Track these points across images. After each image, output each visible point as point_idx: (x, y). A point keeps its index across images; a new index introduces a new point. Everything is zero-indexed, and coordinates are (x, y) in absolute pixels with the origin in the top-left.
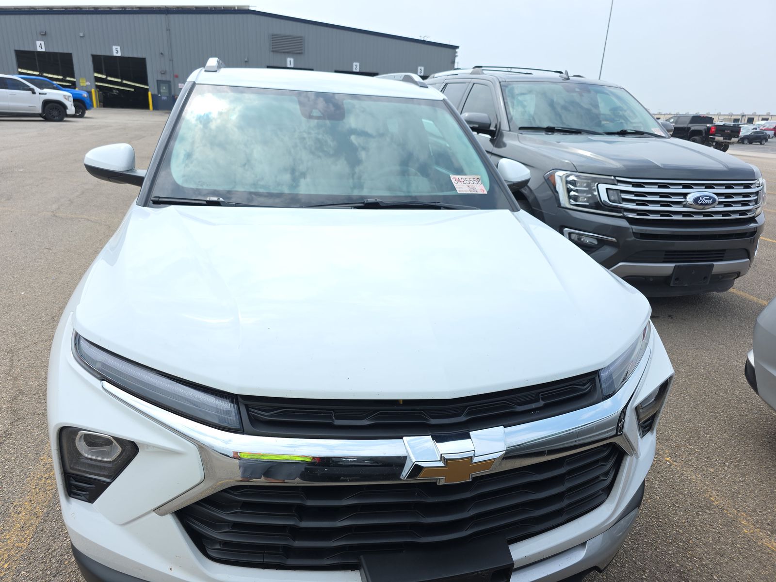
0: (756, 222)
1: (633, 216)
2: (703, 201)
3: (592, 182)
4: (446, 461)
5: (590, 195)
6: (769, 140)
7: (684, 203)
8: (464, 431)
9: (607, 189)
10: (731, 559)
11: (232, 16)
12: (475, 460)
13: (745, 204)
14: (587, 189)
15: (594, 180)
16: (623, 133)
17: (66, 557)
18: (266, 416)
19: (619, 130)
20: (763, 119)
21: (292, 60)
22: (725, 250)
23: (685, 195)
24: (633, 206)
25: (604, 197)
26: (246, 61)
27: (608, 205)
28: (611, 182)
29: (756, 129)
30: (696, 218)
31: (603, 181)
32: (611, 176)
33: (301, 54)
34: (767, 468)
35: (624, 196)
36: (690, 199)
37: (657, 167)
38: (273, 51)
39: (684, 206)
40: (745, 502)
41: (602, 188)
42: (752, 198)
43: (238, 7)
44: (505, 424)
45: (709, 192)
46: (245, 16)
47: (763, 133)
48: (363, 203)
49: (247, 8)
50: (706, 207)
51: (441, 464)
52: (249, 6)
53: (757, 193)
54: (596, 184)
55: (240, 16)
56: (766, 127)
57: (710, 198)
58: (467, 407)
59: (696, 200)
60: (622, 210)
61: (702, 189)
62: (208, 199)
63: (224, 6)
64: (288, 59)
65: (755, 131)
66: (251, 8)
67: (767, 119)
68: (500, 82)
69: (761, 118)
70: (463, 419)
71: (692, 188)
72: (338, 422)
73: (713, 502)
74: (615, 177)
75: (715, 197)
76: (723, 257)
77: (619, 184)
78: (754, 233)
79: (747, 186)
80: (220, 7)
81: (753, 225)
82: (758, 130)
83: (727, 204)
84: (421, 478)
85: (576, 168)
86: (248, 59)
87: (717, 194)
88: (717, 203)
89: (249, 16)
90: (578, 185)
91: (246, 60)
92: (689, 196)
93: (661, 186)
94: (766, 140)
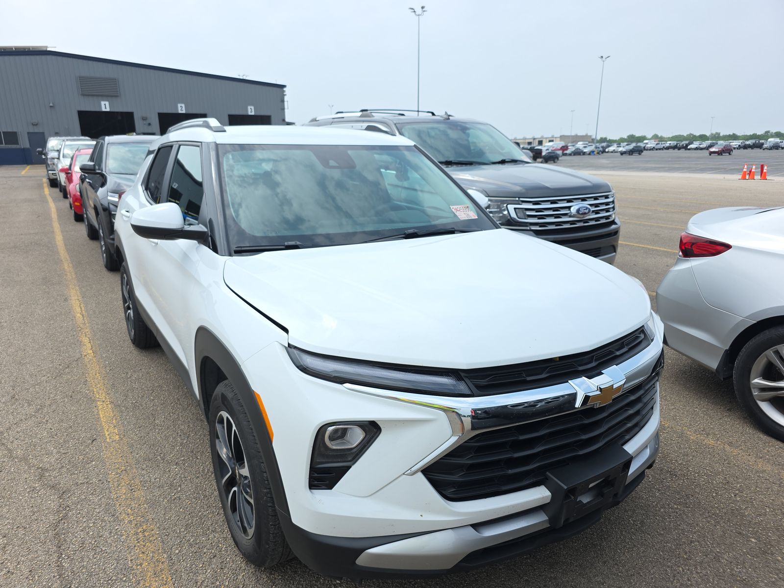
0: (615, 224)
1: (538, 228)
2: (582, 211)
3: (501, 204)
4: (601, 390)
5: (501, 215)
6: (560, 158)
7: (569, 214)
8: (598, 371)
9: (515, 209)
10: (693, 456)
11: (28, 58)
12: (615, 387)
13: (607, 210)
14: (498, 210)
15: (503, 202)
16: (503, 162)
17: (218, 583)
18: (483, 382)
19: (500, 159)
20: (550, 141)
21: (107, 103)
22: (600, 248)
23: (569, 208)
24: (535, 220)
25: (513, 215)
26: (51, 107)
27: (516, 221)
28: (517, 203)
29: (548, 150)
30: (578, 225)
31: (510, 202)
32: (516, 198)
33: (117, 96)
34: (684, 397)
35: (528, 213)
36: (573, 210)
37: (547, 188)
38: (83, 95)
39: (570, 216)
40: (682, 420)
41: (511, 207)
42: (611, 206)
43: (33, 47)
44: (616, 363)
45: (585, 204)
46: (43, 57)
47: (554, 153)
48: (404, 234)
49: (45, 49)
50: (585, 216)
51: (598, 393)
52: (47, 47)
53: (613, 202)
54: (505, 205)
55: (38, 57)
56: (554, 148)
57: (587, 208)
58: (593, 356)
59: (578, 211)
60: (528, 224)
61: (579, 202)
62: (286, 244)
63: (15, 47)
64: (103, 103)
65: (548, 151)
66: (48, 49)
67: (552, 141)
68: (395, 124)
69: (548, 141)
70: (594, 364)
71: (573, 202)
72: (529, 379)
73: (664, 425)
74: (519, 198)
75: (589, 207)
76: (599, 253)
77: (523, 204)
78: (616, 233)
79: (607, 197)
80: (11, 48)
81: (613, 227)
82: (550, 151)
83: (597, 212)
84: (590, 404)
85: (487, 194)
86: (53, 104)
87: (591, 205)
88: (591, 212)
89: (49, 57)
90: (491, 207)
91: (51, 105)
92: (572, 209)
93: (553, 202)
94: (558, 159)
